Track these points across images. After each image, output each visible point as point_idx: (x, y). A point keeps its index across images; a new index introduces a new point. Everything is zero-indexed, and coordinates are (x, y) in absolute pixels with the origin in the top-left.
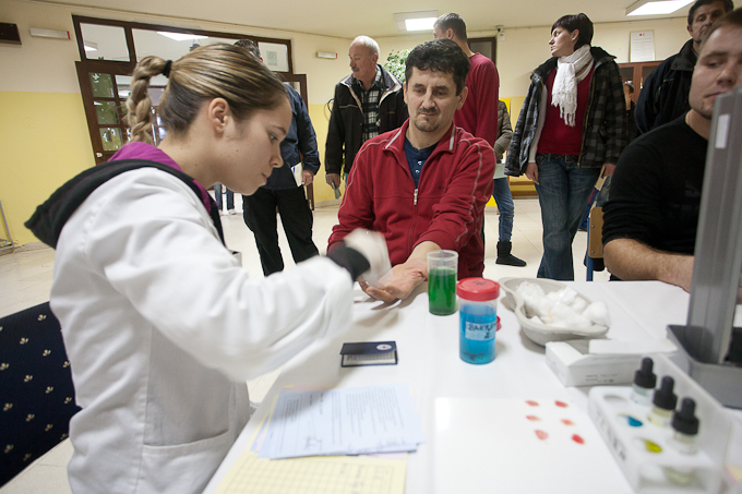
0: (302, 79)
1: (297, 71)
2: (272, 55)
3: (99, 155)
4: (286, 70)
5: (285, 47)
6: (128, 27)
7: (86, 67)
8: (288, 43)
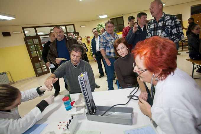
0: (78, 33)
1: (77, 31)
2: (70, 28)
3: (31, 58)
4: (74, 31)
5: (73, 26)
6: (35, 28)
7: (26, 38)
8: (73, 25)
